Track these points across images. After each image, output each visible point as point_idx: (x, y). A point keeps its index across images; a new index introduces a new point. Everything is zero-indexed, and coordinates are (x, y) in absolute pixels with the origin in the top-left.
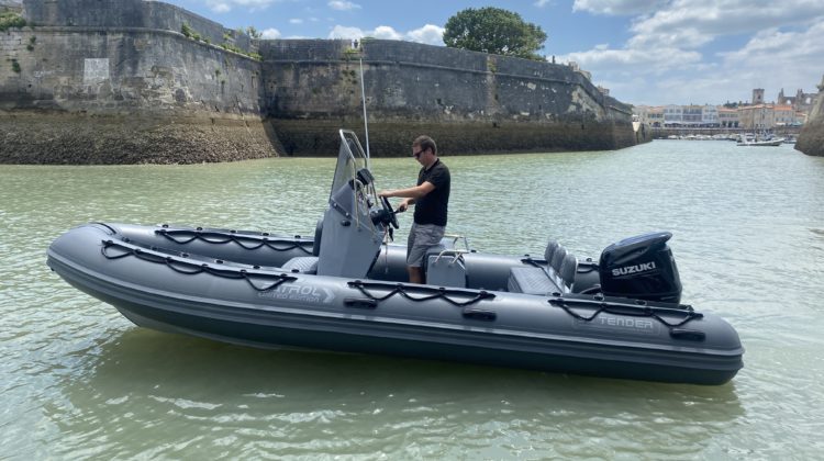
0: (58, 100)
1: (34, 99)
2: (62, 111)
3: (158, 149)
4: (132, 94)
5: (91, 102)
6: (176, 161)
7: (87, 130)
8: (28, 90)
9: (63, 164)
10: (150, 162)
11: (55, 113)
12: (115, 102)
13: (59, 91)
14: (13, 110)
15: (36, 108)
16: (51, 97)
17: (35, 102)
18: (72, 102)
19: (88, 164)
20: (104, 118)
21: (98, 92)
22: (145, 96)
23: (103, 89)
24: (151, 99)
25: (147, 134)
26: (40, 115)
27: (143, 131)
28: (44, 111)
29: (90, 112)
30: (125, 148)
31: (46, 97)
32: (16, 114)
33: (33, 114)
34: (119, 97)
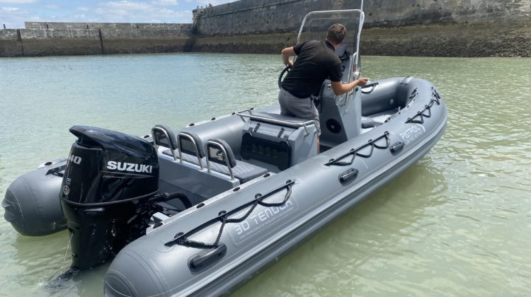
0: (454, 16)
1: (441, 16)
2: (454, 23)
3: (510, 46)
4: (499, 8)
5: (472, 15)
6: (520, 55)
7: (465, 34)
8: (439, 11)
9: (446, 56)
10: (500, 56)
11: (450, 24)
12: (487, 14)
13: (455, 10)
14: (429, 24)
15: (441, 23)
16: (450, 14)
17: (441, 19)
18: (461, 17)
19: (459, 57)
20: (478, 26)
21: (478, 8)
22: (508, 8)
23: (481, 6)
24: (512, 9)
25: (503, 35)
26: (442, 26)
27: (501, 34)
28: (445, 24)
29: (470, 22)
30: (485, 46)
31: (448, 14)
32: (430, 26)
33: (439, 26)
34: (490, 10)
